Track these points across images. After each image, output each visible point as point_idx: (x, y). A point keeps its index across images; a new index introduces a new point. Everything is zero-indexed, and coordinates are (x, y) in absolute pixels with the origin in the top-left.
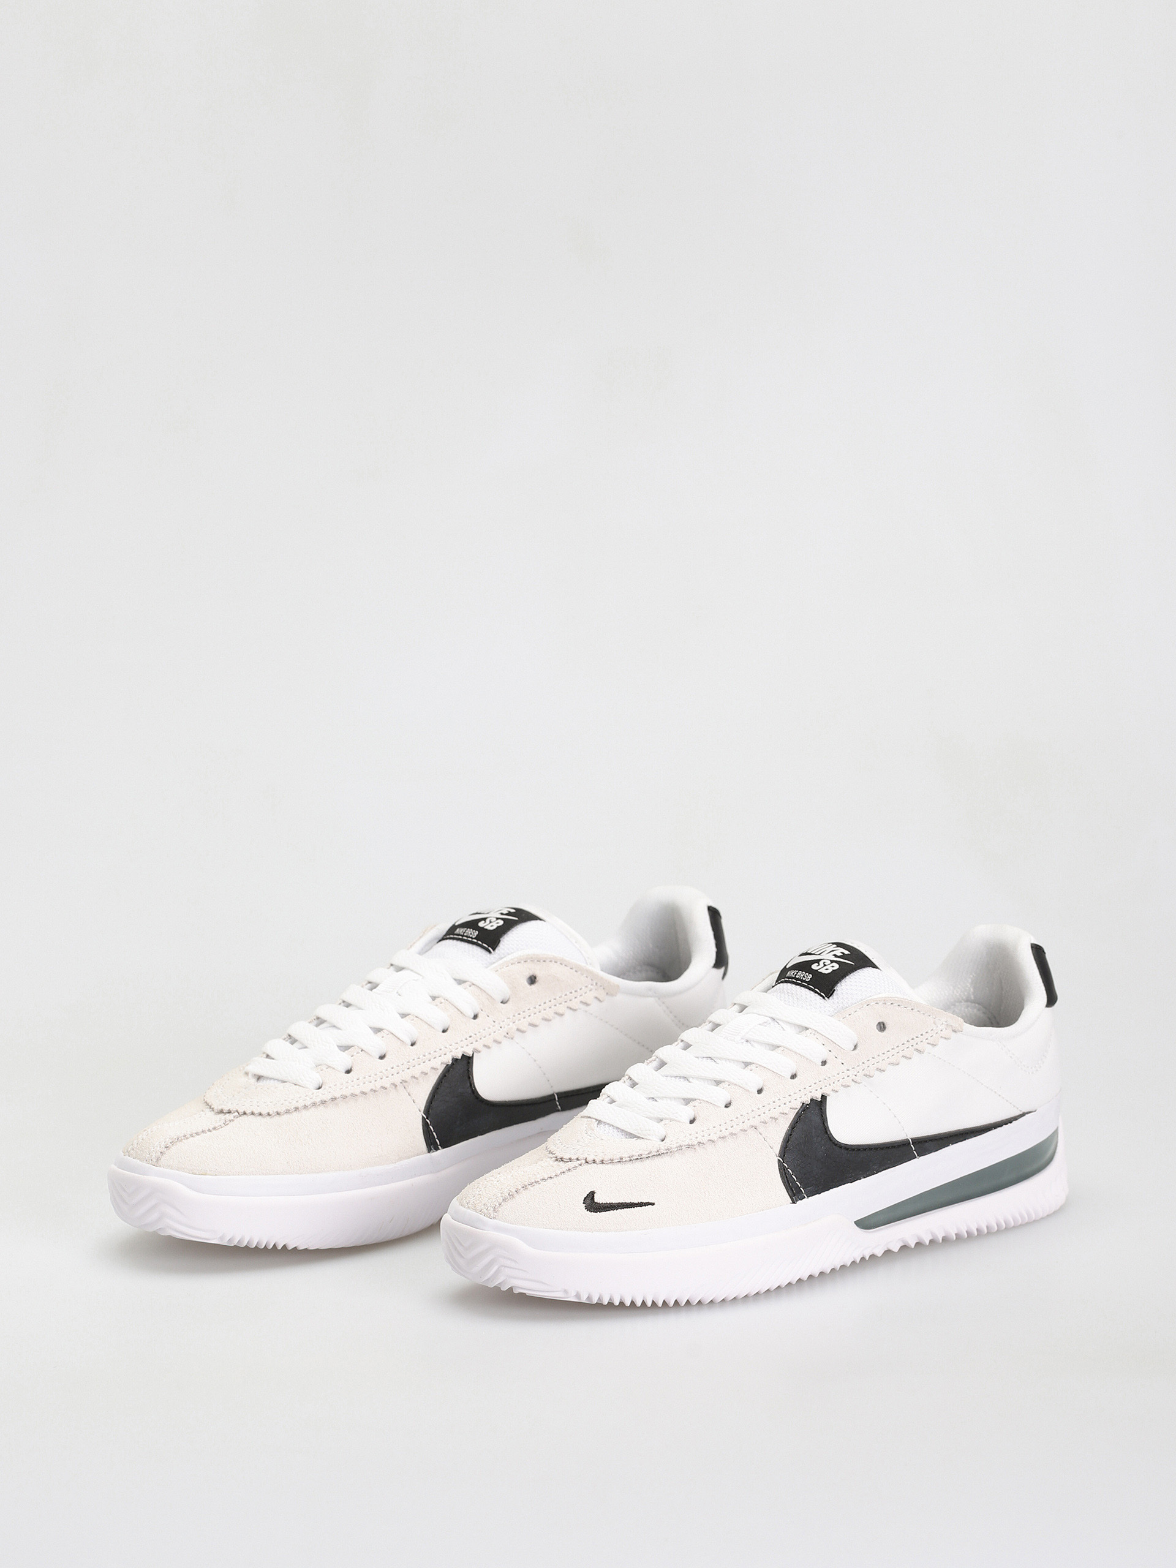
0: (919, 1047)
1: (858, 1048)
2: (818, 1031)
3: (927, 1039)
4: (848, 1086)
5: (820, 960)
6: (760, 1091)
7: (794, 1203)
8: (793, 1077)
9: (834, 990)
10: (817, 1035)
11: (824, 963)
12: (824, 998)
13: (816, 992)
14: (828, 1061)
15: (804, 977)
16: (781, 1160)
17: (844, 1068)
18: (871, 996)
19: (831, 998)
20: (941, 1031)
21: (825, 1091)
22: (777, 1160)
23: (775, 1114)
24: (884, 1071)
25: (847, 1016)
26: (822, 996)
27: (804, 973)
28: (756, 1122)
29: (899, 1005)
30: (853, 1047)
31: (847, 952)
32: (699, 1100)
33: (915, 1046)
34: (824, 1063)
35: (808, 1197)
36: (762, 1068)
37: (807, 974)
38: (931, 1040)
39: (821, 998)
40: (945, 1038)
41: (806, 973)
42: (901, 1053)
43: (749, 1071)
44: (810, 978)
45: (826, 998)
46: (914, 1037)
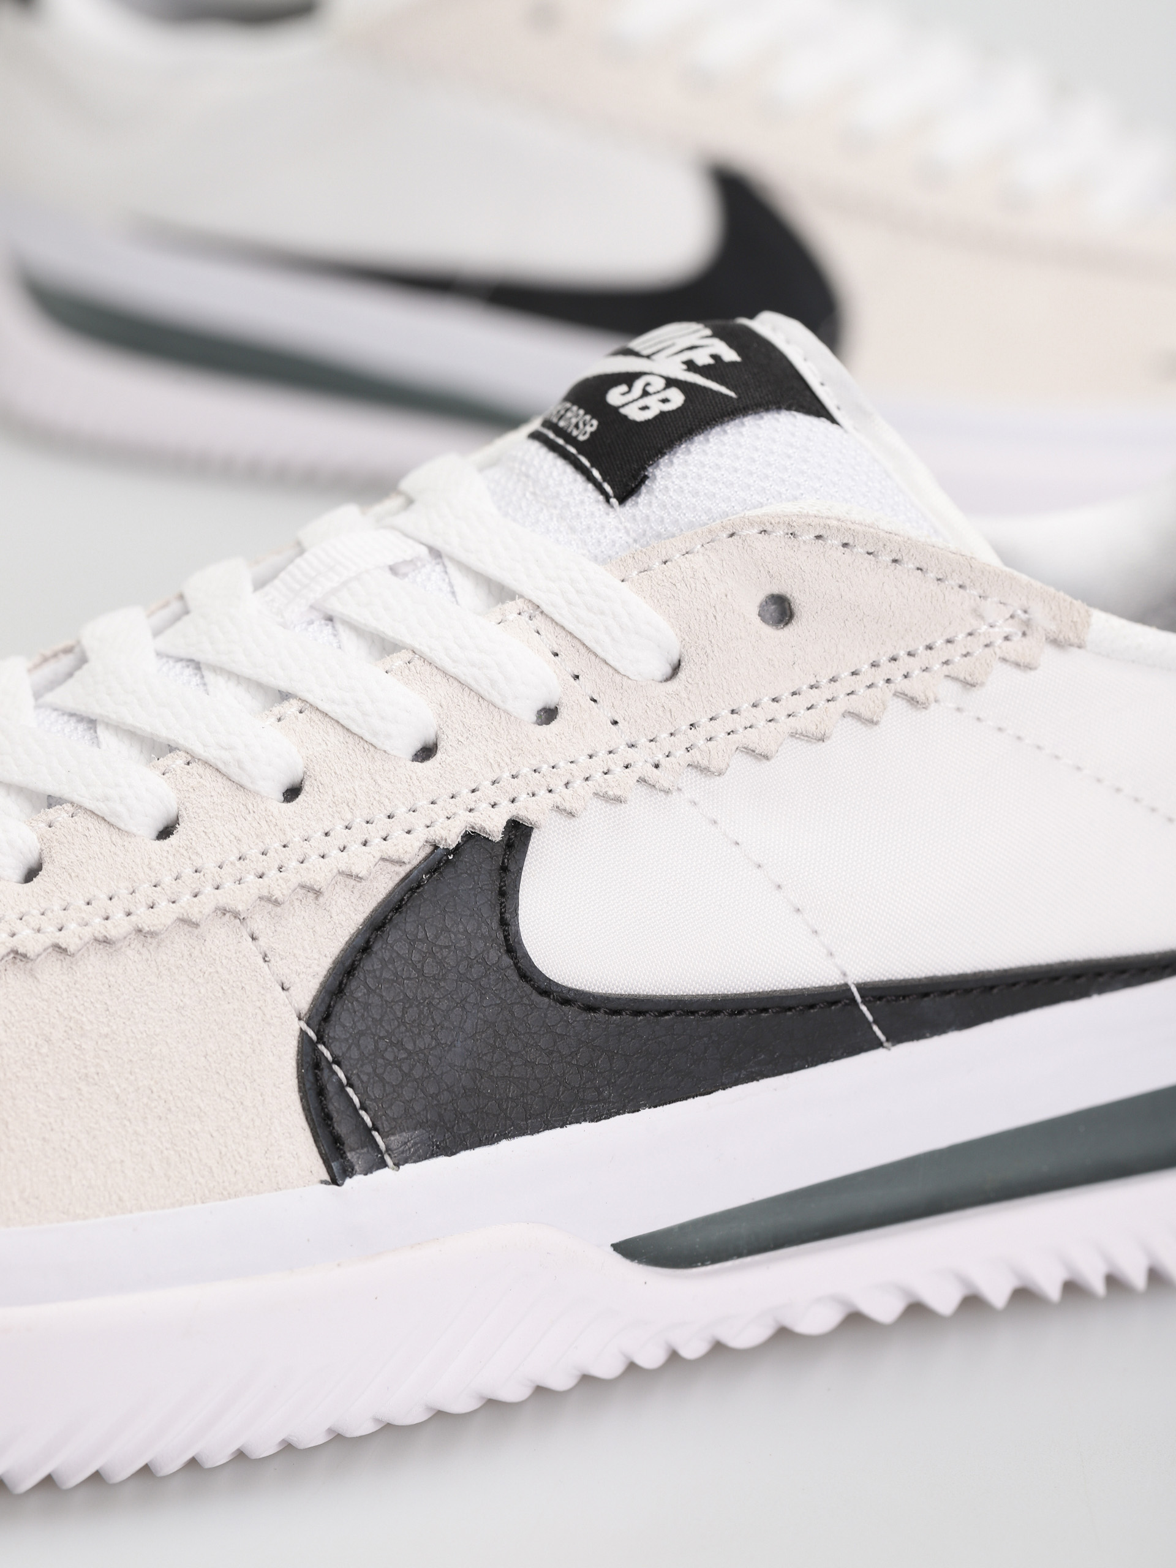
0: (912, 687)
1: (681, 675)
2: (544, 607)
3: (946, 663)
4: (618, 800)
5: (637, 375)
6: (292, 793)
7: (334, 1181)
8: (426, 752)
9: (646, 477)
10: (539, 622)
11: (648, 384)
12: (607, 499)
13: (590, 478)
14: (563, 712)
15: (577, 426)
16: (312, 1034)
17: (618, 738)
18: (762, 505)
19: (630, 503)
20: (1007, 638)
21: (526, 811)
22: (297, 1033)
23: (319, 873)
24: (767, 757)
25: (657, 564)
26: (603, 492)
27: (582, 412)
28: (239, 898)
29: (845, 545)
30: (668, 670)
31: (730, 355)
32: (72, 804)
33: (900, 683)
34: (548, 715)
35: (397, 1165)
36: (316, 717)
37: (588, 417)
38: (961, 667)
39: (601, 498)
40: (1017, 665)
41: (586, 413)
42: (843, 703)
43: (273, 720)
44: (589, 429)
45: (614, 501)
46: (902, 653)
